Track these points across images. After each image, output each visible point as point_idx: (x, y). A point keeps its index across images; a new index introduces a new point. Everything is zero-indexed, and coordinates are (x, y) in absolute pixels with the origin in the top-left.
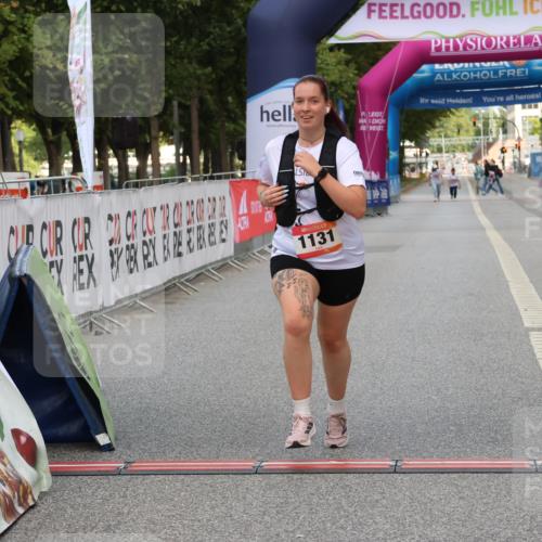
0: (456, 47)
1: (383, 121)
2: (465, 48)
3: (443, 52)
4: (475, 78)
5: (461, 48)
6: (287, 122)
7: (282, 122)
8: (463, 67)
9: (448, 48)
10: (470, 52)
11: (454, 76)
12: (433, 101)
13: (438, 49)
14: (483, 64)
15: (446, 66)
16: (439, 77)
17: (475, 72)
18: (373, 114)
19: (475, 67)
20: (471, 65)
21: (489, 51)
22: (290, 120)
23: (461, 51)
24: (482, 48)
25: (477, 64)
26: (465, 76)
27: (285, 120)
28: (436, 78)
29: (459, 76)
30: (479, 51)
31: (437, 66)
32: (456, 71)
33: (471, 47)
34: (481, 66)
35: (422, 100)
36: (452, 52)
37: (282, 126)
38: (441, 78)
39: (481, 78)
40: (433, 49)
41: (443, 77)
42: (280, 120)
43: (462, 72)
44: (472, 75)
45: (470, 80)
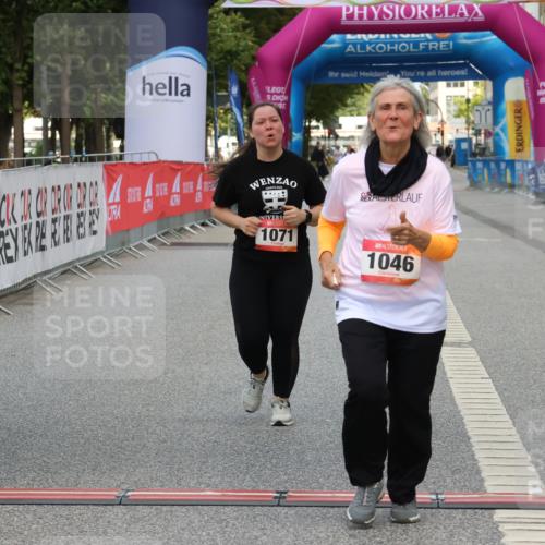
0: (371, 15)
1: (286, 98)
2: (380, 18)
3: (356, 21)
4: (392, 51)
5: (376, 17)
6: (173, 97)
7: (167, 96)
8: (378, 39)
9: (361, 16)
10: (387, 21)
11: (369, 48)
12: (343, 75)
13: (350, 17)
15: (359, 36)
16: (350, 48)
17: (392, 44)
18: (274, 89)
19: (392, 38)
20: (388, 36)
22: (176, 94)
23: (376, 21)
24: (401, 17)
25: (395, 36)
26: (381, 48)
27: (170, 93)
28: (348, 50)
29: (374, 48)
30: (397, 21)
31: (349, 36)
32: (370, 43)
33: (388, 16)
34: (400, 38)
35: (332, 74)
36: (365, 21)
37: (167, 100)
38: (353, 50)
39: (399, 52)
40: (344, 17)
41: (356, 48)
42: (164, 94)
43: (377, 43)
44: (389, 47)
45: (386, 52)
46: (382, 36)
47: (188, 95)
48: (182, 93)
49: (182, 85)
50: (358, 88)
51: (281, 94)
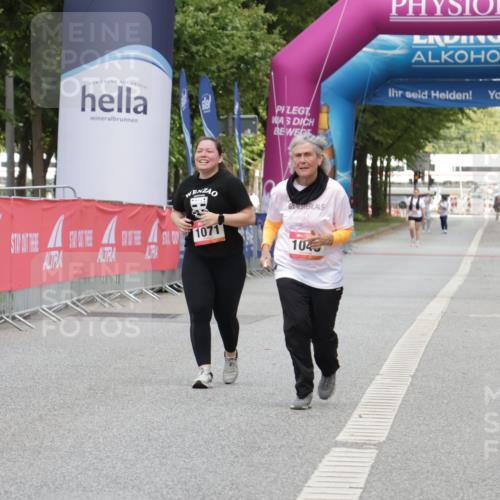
1: (311, 122)
2: (444, 13)
4: (477, 61)
5: (439, 12)
6: (124, 114)
7: (115, 113)
8: (459, 42)
9: (417, 11)
11: (444, 57)
12: (409, 95)
13: (403, 11)
14: (490, 38)
16: (419, 57)
17: (478, 51)
18: (296, 110)
19: (477, 42)
20: (472, 38)
21: (483, 18)
22: (128, 111)
25: (482, 38)
26: (461, 57)
27: (120, 110)
28: (416, 58)
29: (452, 57)
31: (417, 39)
32: (446, 50)
33: (454, 10)
34: (488, 42)
35: (392, 93)
37: (114, 119)
38: (422, 58)
39: (486, 62)
40: (394, 12)
41: (426, 57)
42: (112, 110)
43: (456, 50)
44: (473, 56)
45: (468, 62)
46: (464, 39)
47: (145, 111)
48: (136, 111)
49: (136, 98)
50: (455, 114)
51: (304, 116)
